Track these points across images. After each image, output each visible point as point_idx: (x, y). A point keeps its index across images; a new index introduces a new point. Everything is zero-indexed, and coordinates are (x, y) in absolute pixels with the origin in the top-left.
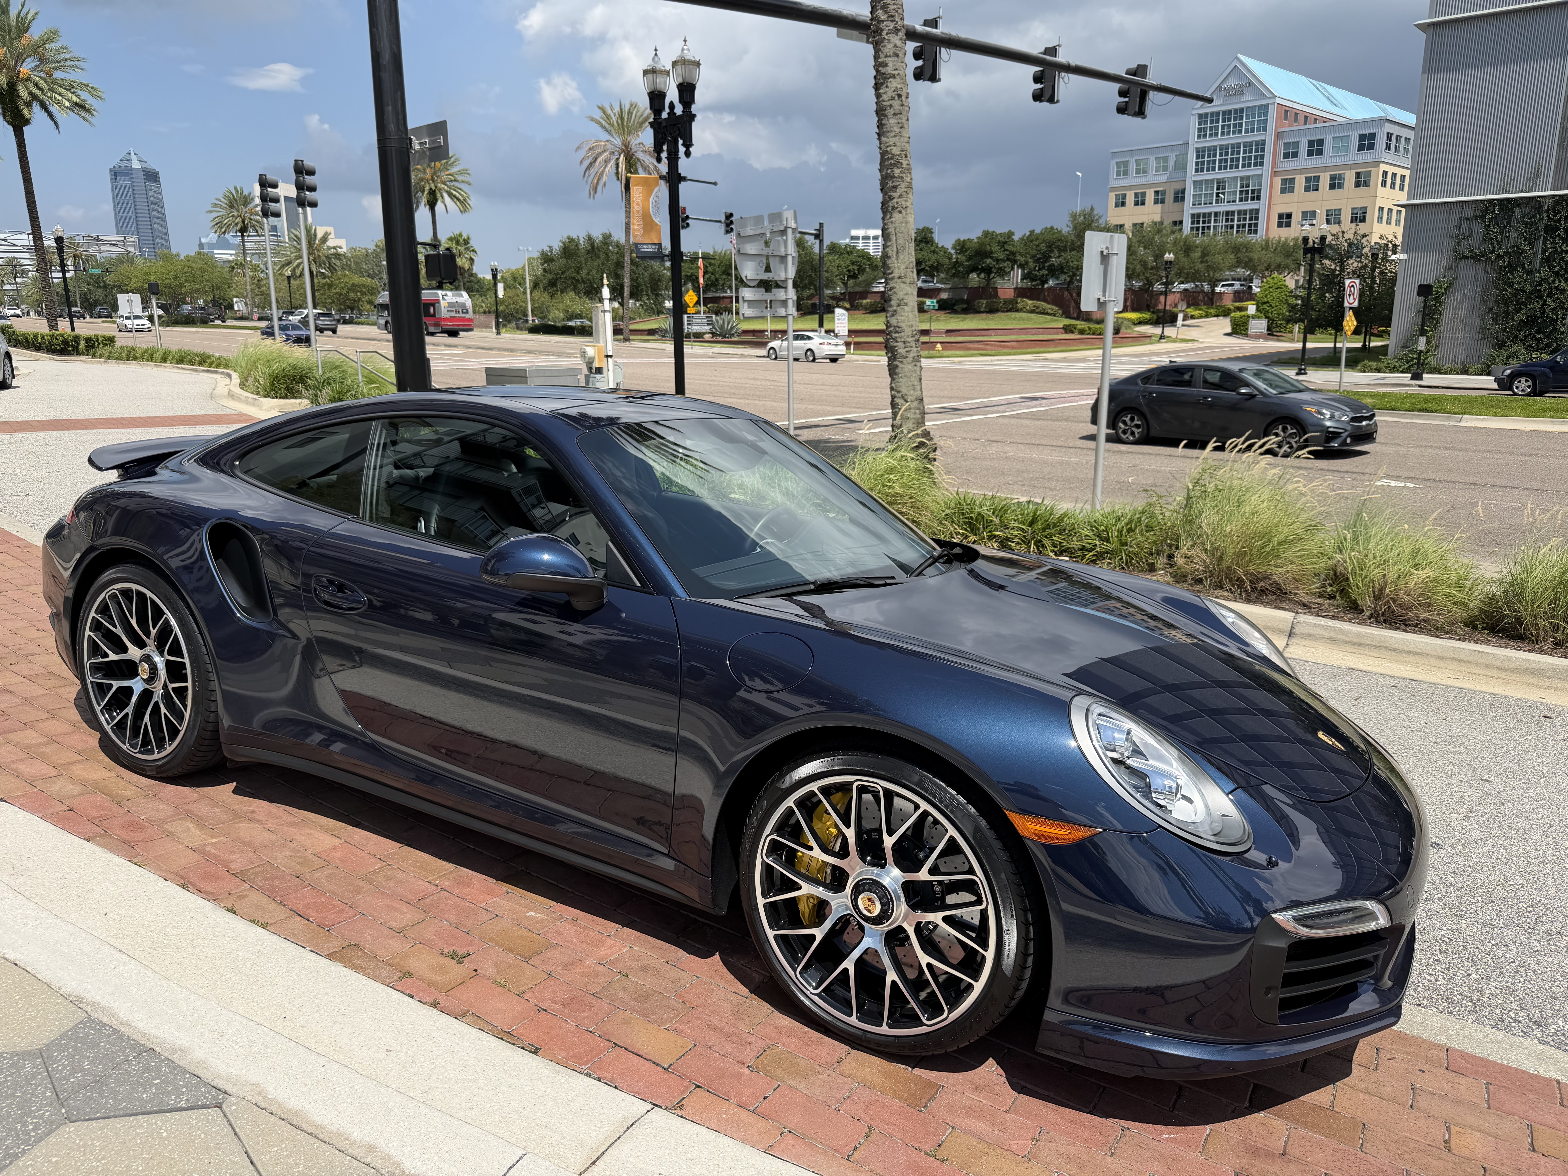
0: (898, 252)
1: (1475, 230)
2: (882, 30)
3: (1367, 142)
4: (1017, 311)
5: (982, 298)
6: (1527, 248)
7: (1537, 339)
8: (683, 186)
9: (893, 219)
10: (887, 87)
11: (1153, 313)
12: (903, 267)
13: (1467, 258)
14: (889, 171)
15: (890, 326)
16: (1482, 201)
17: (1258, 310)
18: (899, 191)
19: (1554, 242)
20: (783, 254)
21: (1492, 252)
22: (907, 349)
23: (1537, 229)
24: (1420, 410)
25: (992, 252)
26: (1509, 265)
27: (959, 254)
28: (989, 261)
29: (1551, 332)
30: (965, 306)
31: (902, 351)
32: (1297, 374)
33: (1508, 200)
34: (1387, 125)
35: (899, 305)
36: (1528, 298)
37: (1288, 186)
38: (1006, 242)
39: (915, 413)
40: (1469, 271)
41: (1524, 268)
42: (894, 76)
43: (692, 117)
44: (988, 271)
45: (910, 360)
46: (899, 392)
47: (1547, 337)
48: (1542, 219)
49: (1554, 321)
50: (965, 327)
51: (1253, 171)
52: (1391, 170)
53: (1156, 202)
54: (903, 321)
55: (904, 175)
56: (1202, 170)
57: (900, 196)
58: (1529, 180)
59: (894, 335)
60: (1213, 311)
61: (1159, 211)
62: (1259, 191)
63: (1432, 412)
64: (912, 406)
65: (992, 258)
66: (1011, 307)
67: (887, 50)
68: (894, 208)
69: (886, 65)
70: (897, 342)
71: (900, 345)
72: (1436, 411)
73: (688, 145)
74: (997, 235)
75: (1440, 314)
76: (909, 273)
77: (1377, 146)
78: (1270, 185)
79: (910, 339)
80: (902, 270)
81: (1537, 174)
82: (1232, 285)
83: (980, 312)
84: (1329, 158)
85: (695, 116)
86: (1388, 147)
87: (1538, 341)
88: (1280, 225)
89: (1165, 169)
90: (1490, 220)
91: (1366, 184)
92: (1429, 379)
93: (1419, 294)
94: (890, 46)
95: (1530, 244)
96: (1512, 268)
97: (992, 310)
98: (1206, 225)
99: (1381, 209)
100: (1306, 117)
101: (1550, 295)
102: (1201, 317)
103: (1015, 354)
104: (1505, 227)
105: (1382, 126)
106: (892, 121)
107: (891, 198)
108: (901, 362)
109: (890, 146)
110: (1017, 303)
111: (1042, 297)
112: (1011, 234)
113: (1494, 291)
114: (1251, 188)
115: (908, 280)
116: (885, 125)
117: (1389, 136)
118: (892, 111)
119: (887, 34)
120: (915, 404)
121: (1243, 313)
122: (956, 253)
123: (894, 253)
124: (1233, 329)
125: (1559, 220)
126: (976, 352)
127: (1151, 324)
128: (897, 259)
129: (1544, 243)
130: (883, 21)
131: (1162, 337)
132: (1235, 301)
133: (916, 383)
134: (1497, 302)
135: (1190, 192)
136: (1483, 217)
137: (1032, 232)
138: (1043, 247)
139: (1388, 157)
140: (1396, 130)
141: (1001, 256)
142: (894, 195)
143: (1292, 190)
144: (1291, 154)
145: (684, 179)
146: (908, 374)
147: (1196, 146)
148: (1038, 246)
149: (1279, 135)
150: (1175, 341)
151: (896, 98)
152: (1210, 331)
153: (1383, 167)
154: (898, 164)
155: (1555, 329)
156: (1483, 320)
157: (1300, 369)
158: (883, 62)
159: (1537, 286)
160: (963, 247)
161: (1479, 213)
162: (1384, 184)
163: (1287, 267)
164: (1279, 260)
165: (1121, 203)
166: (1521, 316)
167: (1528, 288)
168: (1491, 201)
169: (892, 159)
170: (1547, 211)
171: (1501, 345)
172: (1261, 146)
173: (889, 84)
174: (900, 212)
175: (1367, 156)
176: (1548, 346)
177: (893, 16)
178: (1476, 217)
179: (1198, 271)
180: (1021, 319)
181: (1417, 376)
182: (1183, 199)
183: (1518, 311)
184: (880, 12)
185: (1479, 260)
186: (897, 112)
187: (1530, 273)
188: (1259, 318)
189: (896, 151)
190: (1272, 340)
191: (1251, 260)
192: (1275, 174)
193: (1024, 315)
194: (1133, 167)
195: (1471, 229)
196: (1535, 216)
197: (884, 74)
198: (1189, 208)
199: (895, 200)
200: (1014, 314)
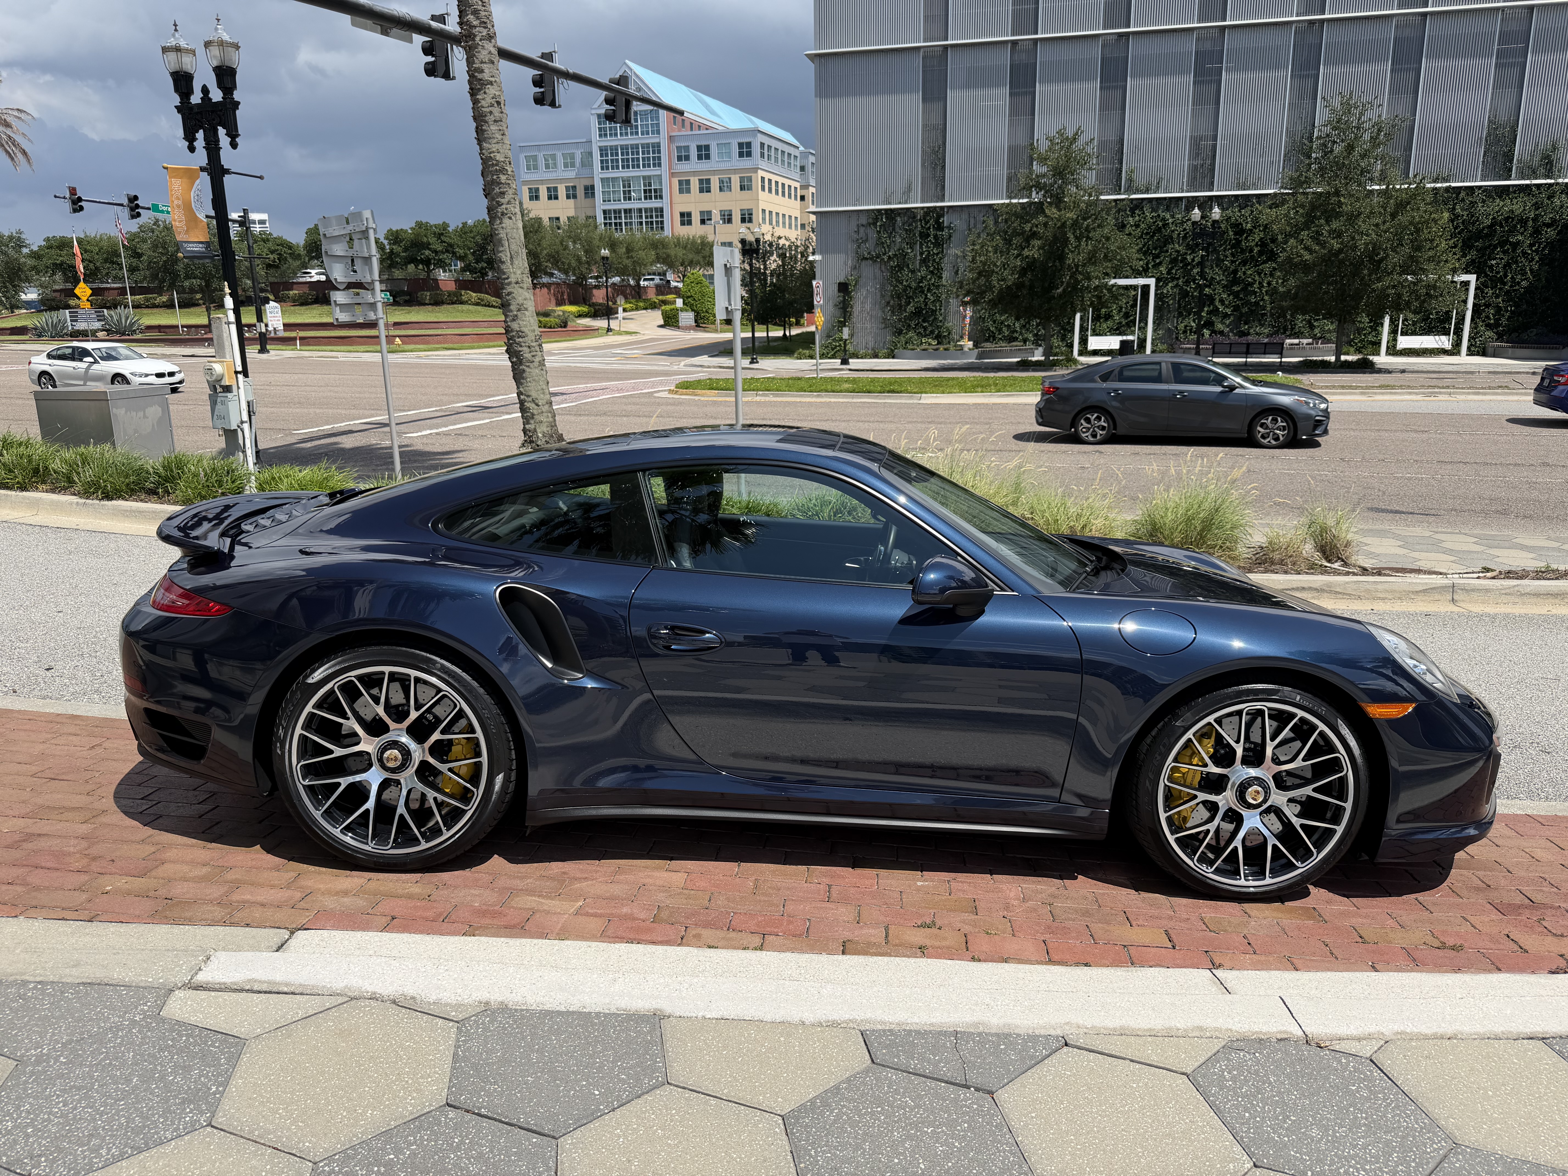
0: (511, 258)
1: (870, 236)
2: (475, 36)
3: (745, 150)
4: (462, 303)
5: (424, 290)
6: (909, 251)
7: (924, 327)
8: (227, 179)
9: (503, 225)
10: (485, 93)
11: (590, 305)
12: (519, 272)
13: (866, 259)
14: (495, 177)
15: (512, 331)
16: (873, 210)
17: (684, 303)
18: (507, 198)
19: (927, 247)
20: (367, 255)
21: (884, 254)
22: (533, 354)
23: (914, 235)
24: (889, 392)
25: (430, 244)
26: (898, 265)
27: (394, 244)
28: (427, 252)
29: (933, 320)
30: (407, 298)
31: (528, 356)
32: (751, 363)
33: (891, 210)
34: (759, 135)
35: (519, 310)
36: (914, 293)
37: (684, 187)
38: (442, 234)
39: (548, 417)
40: (869, 271)
41: (908, 267)
42: (491, 83)
43: (236, 104)
44: (427, 262)
45: (536, 364)
46: (528, 396)
47: (931, 325)
48: (916, 227)
49: (934, 312)
50: (414, 319)
51: (652, 172)
52: (767, 176)
53: (568, 197)
54: (526, 326)
55: (510, 182)
56: (607, 168)
57: (509, 203)
58: (904, 193)
59: (517, 340)
60: (641, 304)
61: (572, 206)
62: (661, 190)
63: (898, 392)
64: (544, 410)
65: (430, 249)
66: (455, 300)
67: (482, 57)
68: (503, 214)
69: (482, 71)
70: (521, 346)
71: (525, 349)
72: (901, 392)
73: (233, 135)
74: (431, 226)
75: (852, 307)
76: (525, 279)
77: (753, 153)
78: (669, 186)
79: (534, 344)
80: (519, 276)
81: (909, 189)
82: (652, 279)
83: (425, 304)
84: (715, 163)
85: (238, 103)
86: (762, 155)
87: (925, 328)
88: (683, 224)
89: (573, 165)
90: (880, 226)
91: (750, 188)
92: (854, 363)
93: (839, 291)
94: (484, 52)
95: (911, 248)
96: (900, 268)
97: (437, 302)
98: (618, 221)
99: (764, 211)
100: (691, 124)
101: (929, 290)
102: (632, 310)
103: (479, 348)
104: (891, 233)
105: (755, 136)
106: (494, 128)
107: (499, 204)
108: (528, 366)
109: (494, 152)
110: (461, 295)
111: (484, 290)
112: (445, 226)
113: (889, 288)
114: (653, 187)
115: (525, 286)
116: (486, 131)
117: (762, 145)
118: (492, 118)
119: (481, 40)
120: (546, 407)
121: (673, 307)
122: (390, 244)
123: (508, 258)
124: (665, 321)
125: (929, 228)
126: (437, 346)
127: (590, 317)
128: (512, 264)
129: (921, 247)
130: (475, 27)
131: (609, 330)
132: (658, 295)
133: (544, 387)
134: (892, 296)
135: (599, 188)
136: (875, 224)
137: (465, 224)
138: (479, 239)
139: (763, 164)
140: (767, 141)
141: (439, 248)
142: (502, 200)
143: (688, 191)
144: (683, 157)
145: (228, 172)
146: (536, 378)
147: (599, 144)
148: (473, 238)
149: (671, 138)
150: (620, 333)
151: (496, 105)
152: (645, 323)
153: (761, 173)
154: (503, 171)
155: (935, 319)
156: (884, 312)
157: (753, 359)
158: (479, 68)
159: (919, 283)
160: (397, 238)
161: (871, 221)
162: (763, 189)
163: (698, 263)
164: (690, 256)
165: (535, 196)
166: (911, 308)
167: (914, 285)
168: (879, 211)
169: (497, 165)
170: (921, 220)
171: (900, 332)
172: (657, 147)
173: (487, 91)
174: (510, 218)
175: (746, 163)
176: (932, 332)
177: (485, 23)
178: (869, 224)
179: (626, 267)
180: (469, 311)
181: (845, 362)
182: (593, 194)
183: (908, 303)
184: (471, 17)
185: (876, 261)
186: (498, 118)
187: (913, 272)
188: (686, 311)
189: (500, 157)
190: (701, 331)
191: (668, 256)
192: (672, 175)
193: (471, 307)
194: (541, 162)
195: (867, 235)
196: (911, 224)
197: (481, 80)
198: (600, 205)
199: (504, 206)
200: (460, 307)
